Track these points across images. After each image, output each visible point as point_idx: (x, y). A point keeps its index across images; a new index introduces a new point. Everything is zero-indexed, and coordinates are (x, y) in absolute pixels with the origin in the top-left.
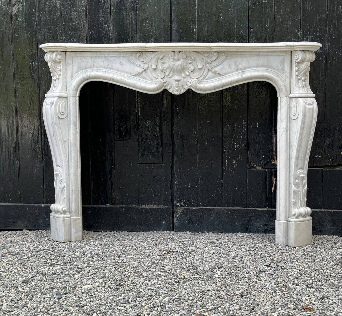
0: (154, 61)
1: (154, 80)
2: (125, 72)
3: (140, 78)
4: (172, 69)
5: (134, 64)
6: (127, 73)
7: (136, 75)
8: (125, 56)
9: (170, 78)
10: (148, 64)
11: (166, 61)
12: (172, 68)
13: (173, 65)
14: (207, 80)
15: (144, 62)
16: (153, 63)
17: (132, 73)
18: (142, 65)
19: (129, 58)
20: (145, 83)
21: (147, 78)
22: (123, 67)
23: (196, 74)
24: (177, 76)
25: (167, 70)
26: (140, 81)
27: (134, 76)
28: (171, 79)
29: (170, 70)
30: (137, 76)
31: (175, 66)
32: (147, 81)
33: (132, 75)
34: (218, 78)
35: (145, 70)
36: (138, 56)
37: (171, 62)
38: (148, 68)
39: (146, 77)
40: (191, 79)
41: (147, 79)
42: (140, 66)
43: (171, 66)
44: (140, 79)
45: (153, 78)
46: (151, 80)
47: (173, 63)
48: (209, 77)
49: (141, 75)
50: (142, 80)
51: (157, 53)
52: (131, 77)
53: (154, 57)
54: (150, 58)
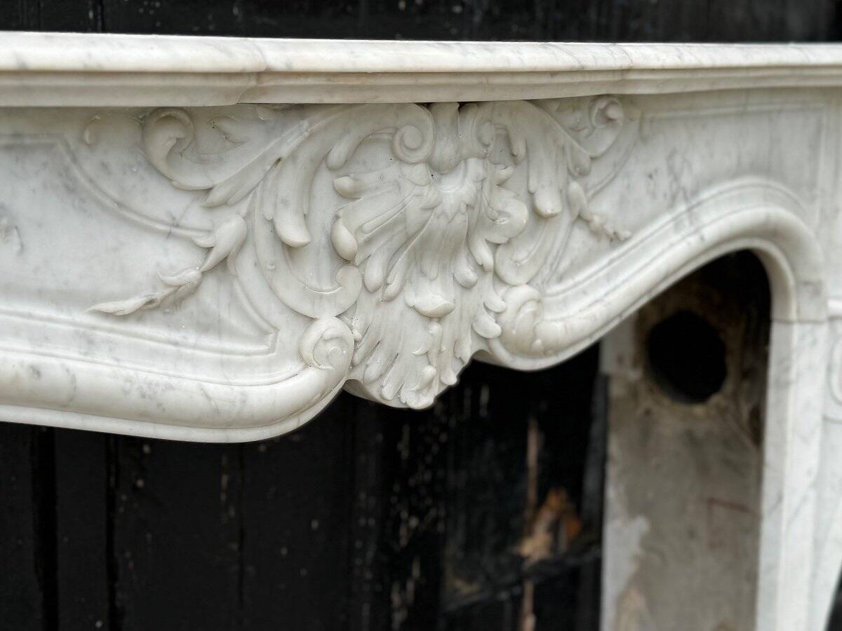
0: (289, 183)
1: (284, 335)
2: (41, 295)
3: (177, 327)
4: (409, 239)
5: (121, 211)
6: (64, 297)
7: (149, 310)
8: (28, 141)
9: (390, 300)
10: (244, 208)
11: (370, 179)
12: (412, 230)
13: (425, 209)
14: (561, 279)
15: (216, 196)
16: (285, 203)
17: (110, 298)
18: (195, 217)
19: (75, 160)
20: (222, 364)
21: (234, 320)
22: (23, 247)
23: (522, 255)
24: (432, 280)
25: (373, 249)
26: (179, 357)
27: (124, 317)
28: (398, 306)
29: (396, 241)
30: (158, 315)
31: (443, 213)
32: (227, 345)
33: (107, 315)
34: (605, 261)
35: (223, 264)
36: (170, 144)
37: (417, 190)
38: (243, 244)
39: (225, 315)
40: (502, 290)
41: (233, 334)
42: (172, 231)
43: (414, 216)
44: (176, 336)
45: (278, 318)
46: (263, 331)
47: (429, 195)
48: (572, 264)
49: (191, 307)
50: (194, 347)
51: (316, 122)
52: (100, 334)
53: (293, 156)
54: (263, 158)
